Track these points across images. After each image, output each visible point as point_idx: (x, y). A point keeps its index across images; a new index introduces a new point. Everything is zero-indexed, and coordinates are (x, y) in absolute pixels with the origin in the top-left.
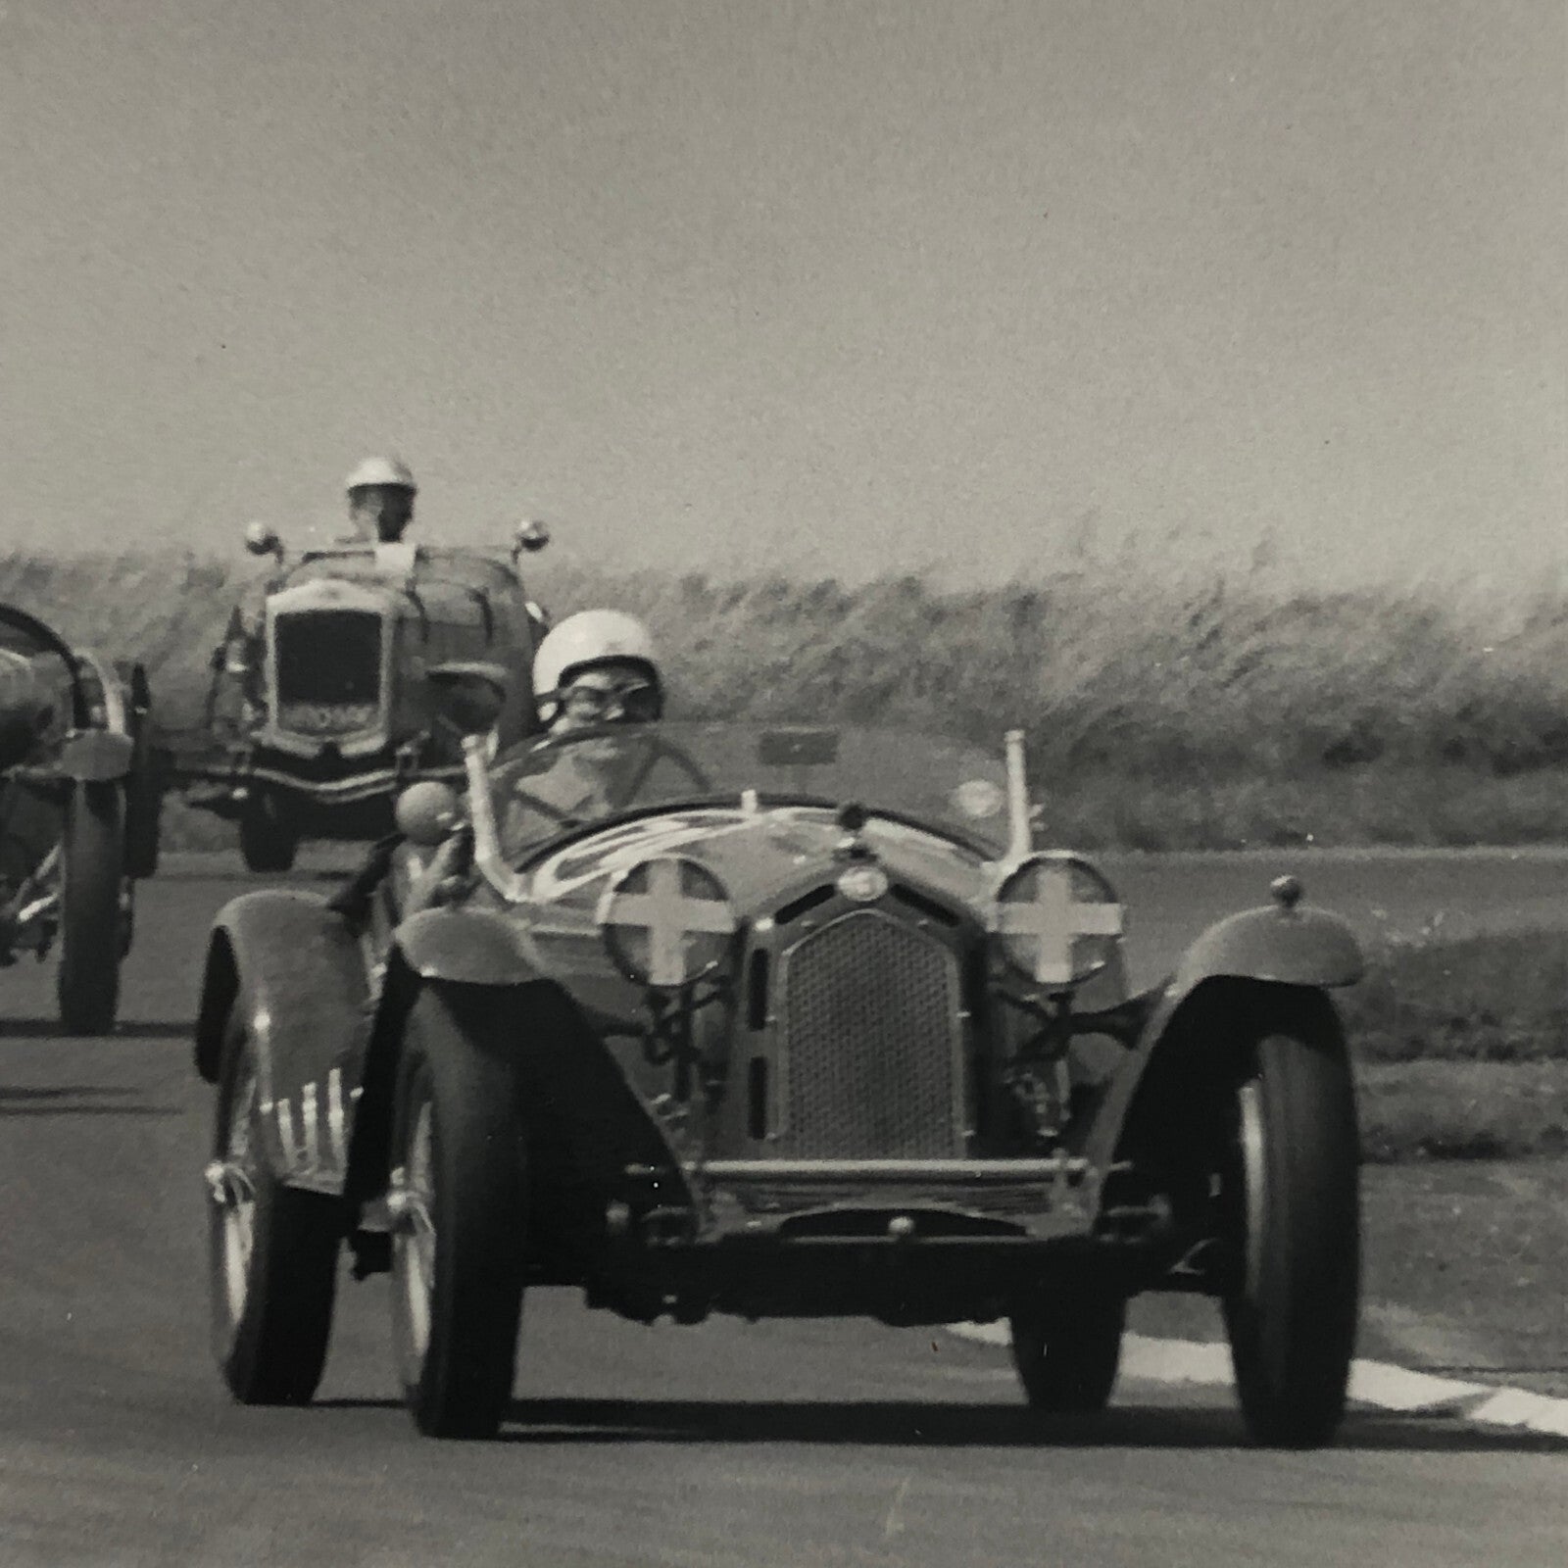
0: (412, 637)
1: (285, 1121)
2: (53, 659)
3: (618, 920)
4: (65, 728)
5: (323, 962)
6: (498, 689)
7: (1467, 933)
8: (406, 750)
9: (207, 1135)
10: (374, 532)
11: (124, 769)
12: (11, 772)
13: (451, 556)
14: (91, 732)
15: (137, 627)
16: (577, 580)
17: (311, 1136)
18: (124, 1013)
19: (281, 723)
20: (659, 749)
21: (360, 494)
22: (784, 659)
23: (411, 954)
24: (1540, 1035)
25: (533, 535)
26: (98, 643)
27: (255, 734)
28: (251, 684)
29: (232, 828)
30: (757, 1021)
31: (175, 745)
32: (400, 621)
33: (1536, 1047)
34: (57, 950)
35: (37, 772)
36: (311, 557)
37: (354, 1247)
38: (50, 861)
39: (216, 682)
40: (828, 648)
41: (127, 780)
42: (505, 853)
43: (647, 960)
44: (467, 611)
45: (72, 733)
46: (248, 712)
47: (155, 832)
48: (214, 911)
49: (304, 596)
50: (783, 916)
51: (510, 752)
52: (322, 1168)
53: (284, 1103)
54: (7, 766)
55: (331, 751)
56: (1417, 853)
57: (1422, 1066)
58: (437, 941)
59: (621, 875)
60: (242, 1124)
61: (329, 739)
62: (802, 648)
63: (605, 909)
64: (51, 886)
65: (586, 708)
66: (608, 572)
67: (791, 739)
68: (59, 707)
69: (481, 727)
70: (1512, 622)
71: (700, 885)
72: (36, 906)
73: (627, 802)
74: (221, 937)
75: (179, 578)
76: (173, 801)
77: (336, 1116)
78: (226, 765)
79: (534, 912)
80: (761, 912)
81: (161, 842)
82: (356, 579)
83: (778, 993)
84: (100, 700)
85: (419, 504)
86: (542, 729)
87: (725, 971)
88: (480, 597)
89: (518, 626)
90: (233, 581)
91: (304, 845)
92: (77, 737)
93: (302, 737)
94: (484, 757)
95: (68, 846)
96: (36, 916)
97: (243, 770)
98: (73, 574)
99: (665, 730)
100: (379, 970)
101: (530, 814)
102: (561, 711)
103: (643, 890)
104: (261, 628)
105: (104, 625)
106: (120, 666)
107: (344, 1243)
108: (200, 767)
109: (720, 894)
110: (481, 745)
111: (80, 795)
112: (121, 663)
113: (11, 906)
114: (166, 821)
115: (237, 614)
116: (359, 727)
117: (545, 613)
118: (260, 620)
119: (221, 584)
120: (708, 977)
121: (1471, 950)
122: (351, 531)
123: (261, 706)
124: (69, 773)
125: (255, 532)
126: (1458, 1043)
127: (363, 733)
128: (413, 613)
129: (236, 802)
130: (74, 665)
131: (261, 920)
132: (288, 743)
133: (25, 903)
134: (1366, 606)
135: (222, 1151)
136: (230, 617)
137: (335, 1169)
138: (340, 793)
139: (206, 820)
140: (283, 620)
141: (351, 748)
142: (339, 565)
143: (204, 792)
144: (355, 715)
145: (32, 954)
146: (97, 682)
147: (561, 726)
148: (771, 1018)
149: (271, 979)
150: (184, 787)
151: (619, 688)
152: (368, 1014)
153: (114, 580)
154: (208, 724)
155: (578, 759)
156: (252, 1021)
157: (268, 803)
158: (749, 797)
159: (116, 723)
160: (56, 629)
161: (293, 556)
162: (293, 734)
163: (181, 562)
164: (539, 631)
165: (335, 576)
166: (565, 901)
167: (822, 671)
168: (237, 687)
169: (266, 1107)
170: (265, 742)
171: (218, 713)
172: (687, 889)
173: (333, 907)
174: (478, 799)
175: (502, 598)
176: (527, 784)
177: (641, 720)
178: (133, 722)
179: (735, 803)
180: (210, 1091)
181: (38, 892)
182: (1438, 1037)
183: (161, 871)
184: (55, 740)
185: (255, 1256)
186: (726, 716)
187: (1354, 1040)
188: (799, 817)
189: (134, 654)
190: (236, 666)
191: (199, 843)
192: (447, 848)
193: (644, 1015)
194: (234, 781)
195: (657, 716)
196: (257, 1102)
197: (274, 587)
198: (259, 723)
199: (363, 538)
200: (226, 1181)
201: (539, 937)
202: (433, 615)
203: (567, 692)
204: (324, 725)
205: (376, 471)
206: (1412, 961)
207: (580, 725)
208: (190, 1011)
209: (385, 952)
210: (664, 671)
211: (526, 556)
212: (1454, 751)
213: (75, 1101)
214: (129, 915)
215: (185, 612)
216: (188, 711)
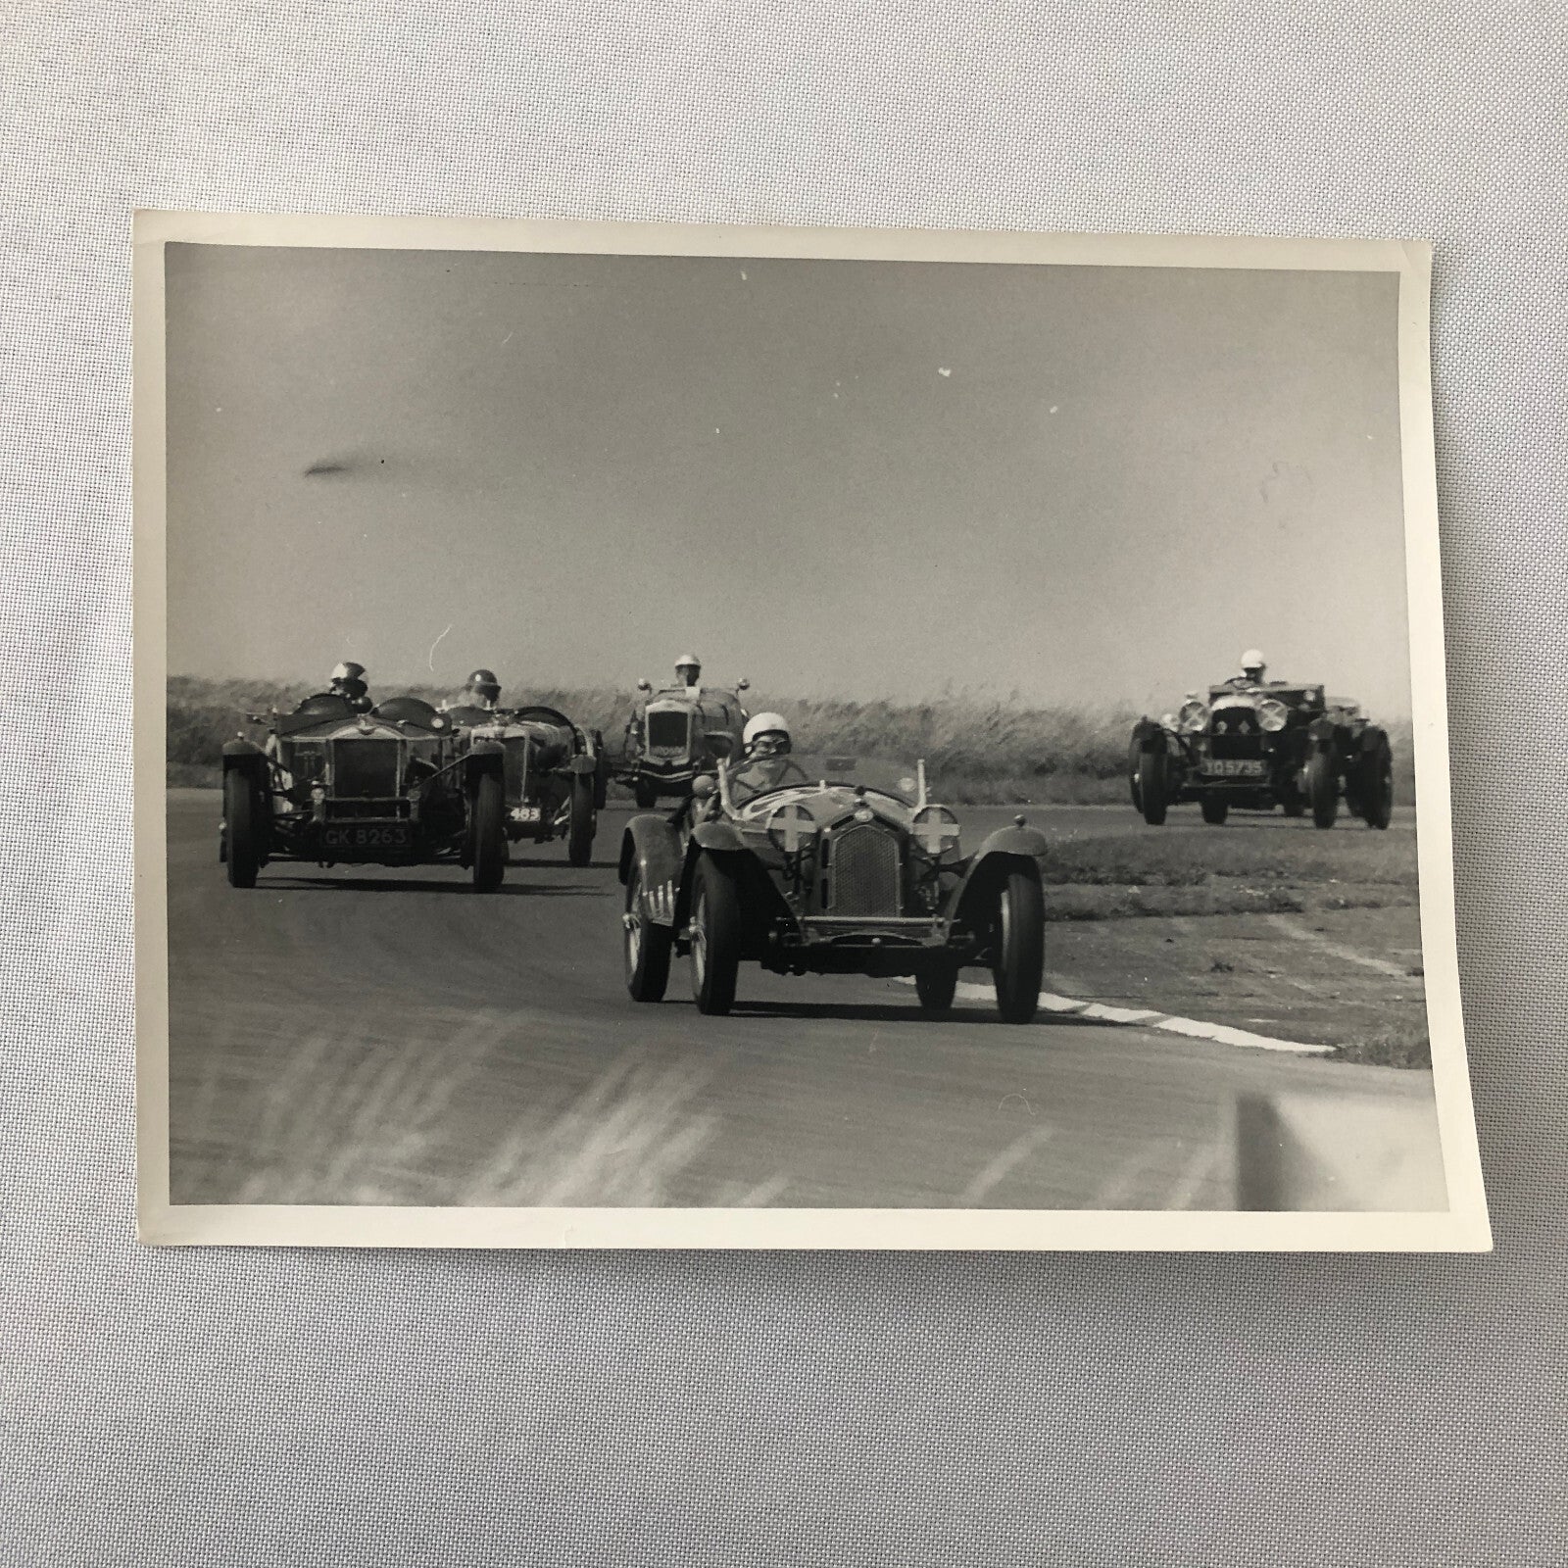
0: (699, 722)
1: (652, 899)
2: (567, 729)
3: (774, 827)
4: (571, 754)
5: (666, 842)
6: (730, 741)
7: (1085, 837)
8: (696, 763)
9: (623, 903)
10: (685, 682)
11: (593, 770)
12: (552, 770)
13: (713, 692)
14: (581, 756)
15: (598, 716)
16: (760, 701)
17: (661, 905)
18: (593, 859)
19: (651, 754)
20: (789, 764)
21: (680, 668)
22: (836, 731)
23: (697, 838)
24: (1112, 875)
25: (744, 684)
26: (584, 722)
27: (641, 757)
28: (640, 738)
29: (632, 792)
30: (825, 866)
31: (612, 760)
32: (694, 716)
33: (1110, 880)
34: (569, 836)
35: (561, 770)
36: (662, 691)
37: (676, 945)
38: (566, 803)
39: (626, 737)
40: (852, 728)
41: (594, 773)
42: (732, 802)
43: (784, 842)
44: (719, 713)
45: (574, 756)
46: (639, 749)
47: (605, 792)
48: (626, 822)
49: (658, 706)
50: (834, 827)
51: (735, 764)
52: (665, 916)
53: (651, 892)
54: (550, 768)
55: (669, 763)
56: (1068, 807)
57: (1070, 887)
58: (709, 834)
59: (775, 811)
60: (636, 900)
61: (668, 759)
62: (843, 727)
63: (769, 823)
64: (567, 812)
65: (763, 749)
66: (771, 698)
67: (838, 761)
68: (569, 747)
69: (724, 756)
70: (1106, 722)
71: (804, 815)
72: (561, 819)
73: (777, 783)
74: (628, 832)
75: (614, 699)
76: (611, 781)
77: (670, 898)
78: (630, 768)
79: (743, 824)
80: (826, 825)
81: (607, 796)
82: (678, 700)
83: (832, 854)
84: (585, 744)
85: (702, 672)
86: (746, 756)
87: (814, 846)
88: (724, 707)
89: (738, 718)
90: (634, 699)
91: (659, 798)
92: (576, 757)
93: (658, 758)
94: (725, 767)
95: (573, 797)
96: (561, 823)
97: (636, 770)
98: (574, 698)
99: (791, 757)
100: (686, 844)
101: (742, 788)
102: (753, 750)
103: (783, 816)
104: (644, 718)
105: (586, 716)
106: (592, 731)
107: (673, 944)
108: (620, 769)
109: (811, 819)
110: (724, 761)
111: (577, 778)
113: (552, 819)
114: (608, 789)
115: (635, 712)
116: (679, 755)
117: (747, 712)
118: (643, 714)
119: (629, 701)
120: (806, 849)
121: (1088, 843)
122: (677, 682)
123: (643, 747)
124: (573, 770)
125: (641, 682)
126: (1081, 877)
127: (681, 757)
128: (699, 713)
129: (636, 782)
130: (575, 731)
131: (640, 825)
132: (653, 760)
133: (557, 818)
134: (1052, 715)
135: (629, 910)
136: (632, 713)
137: (670, 917)
138: (675, 778)
139: (623, 789)
140: (652, 715)
141: (676, 763)
142: (670, 695)
143: (622, 778)
144: (678, 750)
145: (559, 836)
146: (583, 737)
147: (753, 755)
148: (829, 864)
149: (646, 847)
150: (615, 777)
151: (774, 741)
152: (682, 861)
153: (590, 699)
154: (624, 752)
155: (759, 768)
156: (640, 863)
157: (646, 782)
158: (822, 782)
159: (590, 752)
160: (568, 717)
161: (655, 691)
162: (655, 757)
163: (614, 693)
164: (745, 720)
165: (671, 699)
166: (754, 820)
167: (850, 736)
168: (635, 739)
169: (645, 894)
170: (645, 760)
171: (628, 749)
172: (799, 817)
173: (669, 821)
174: (722, 782)
175: (732, 707)
176: (740, 777)
177: (782, 753)
178: (596, 752)
179: (818, 785)
180: (624, 888)
181: (562, 814)
182: (1074, 875)
183: (607, 807)
184: (568, 758)
185: (641, 948)
186: (815, 752)
187: (1044, 876)
188: (841, 790)
189: (596, 727)
190: (634, 732)
191: (620, 797)
192: (712, 799)
193: (783, 863)
194: (633, 774)
195: (789, 752)
196: (641, 892)
197: (648, 703)
198: (643, 753)
199: (681, 685)
200: (630, 921)
201: (744, 833)
202: (706, 713)
203: (756, 743)
204: (666, 754)
205: (686, 660)
206: (1067, 848)
207: (760, 755)
208: (617, 859)
209: (688, 838)
210: (791, 735)
211: (741, 692)
212: (1083, 770)
213: (574, 891)
214: (595, 823)
215: (616, 712)
216: (616, 748)
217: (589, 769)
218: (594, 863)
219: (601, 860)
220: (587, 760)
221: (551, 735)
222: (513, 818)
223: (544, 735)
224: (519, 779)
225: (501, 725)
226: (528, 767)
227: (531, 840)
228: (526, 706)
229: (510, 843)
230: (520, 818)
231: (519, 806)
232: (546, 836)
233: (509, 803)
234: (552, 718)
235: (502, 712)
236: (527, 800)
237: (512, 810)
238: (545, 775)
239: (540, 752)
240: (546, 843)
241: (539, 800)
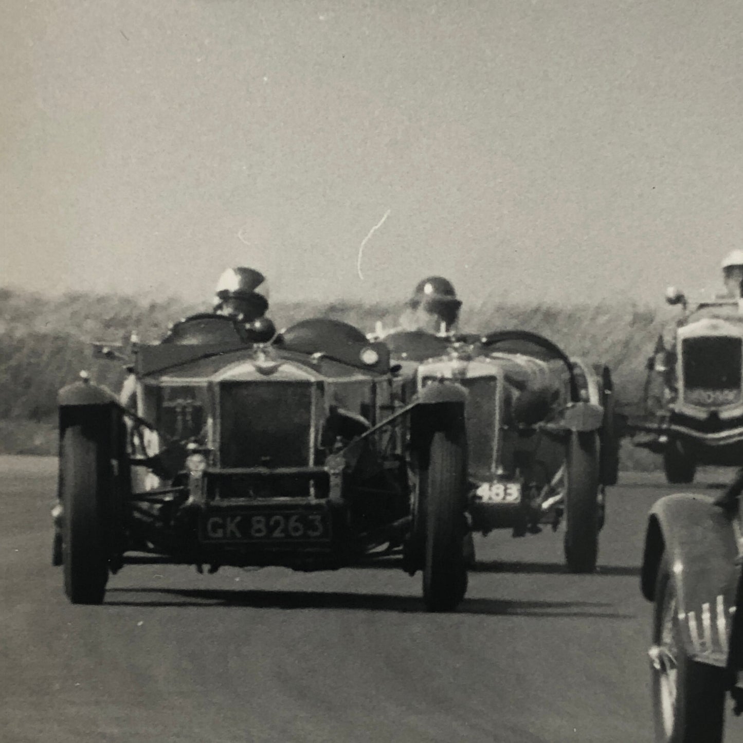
1: (693, 624)
2: (560, 363)
4: (566, 402)
9: (649, 631)
10: (738, 292)
11: (598, 425)
12: (536, 426)
14: (581, 404)
15: (605, 345)
17: (708, 632)
18: (601, 561)
19: (686, 399)
21: (729, 270)
26: (584, 354)
27: (671, 406)
28: (669, 378)
29: (659, 459)
31: (627, 411)
34: (563, 525)
35: (551, 426)
36: (702, 306)
37: (734, 696)
38: (558, 476)
39: (649, 376)
41: (601, 431)
45: (570, 404)
46: (667, 393)
47: (616, 461)
48: (650, 505)
49: (698, 328)
52: (713, 652)
53: (692, 614)
54: (535, 422)
55: (714, 416)
60: (668, 625)
61: (713, 409)
64: (560, 489)
68: (563, 391)
72: (551, 501)
74: (654, 521)
75: (629, 318)
76: (626, 442)
77: (722, 622)
78: (655, 423)
81: (620, 466)
82: (727, 319)
84: (585, 386)
90: (658, 319)
91: (700, 468)
92: (573, 407)
93: (697, 407)
95: (569, 466)
96: (552, 507)
97: (665, 426)
98: (570, 317)
104: (674, 346)
105: (587, 344)
106: (596, 367)
107: (728, 694)
108: (640, 424)
111: (574, 438)
112: (597, 365)
113: (538, 500)
114: (622, 454)
115: (661, 338)
116: (729, 402)
118: (674, 341)
119: (652, 321)
122: (724, 291)
123: (674, 390)
124: (568, 426)
125: (671, 292)
127: (733, 405)
129: (662, 444)
130: (571, 367)
131: (675, 511)
132: (690, 411)
133: (546, 499)
135: (658, 640)
136: (656, 339)
137: (721, 652)
139: (644, 453)
140: (686, 342)
141: (727, 414)
143: (644, 438)
144: (727, 395)
145: (549, 527)
146: (584, 377)
149: (682, 544)
150: (632, 436)
152: (737, 565)
153: (593, 319)
154: (645, 399)
156: (673, 568)
157: (679, 444)
159: (594, 399)
160: (561, 346)
161: (692, 305)
162: (693, 406)
163: (630, 309)
165: (717, 317)
168: (660, 379)
169: (682, 616)
170: (677, 411)
171: (651, 393)
173: (717, 504)
178: (604, 399)
180: (650, 606)
181: (552, 492)
183: (621, 482)
184: (560, 409)
185: (678, 700)
189: (603, 361)
190: (660, 368)
191: (640, 467)
194: (660, 432)
196: (676, 613)
197: (681, 323)
198: (673, 400)
199: (732, 296)
200: (661, 658)
204: (710, 401)
205: (738, 258)
208: (638, 561)
213: (575, 610)
214: (603, 507)
215: (632, 338)
216: (633, 393)
217: (593, 424)
218: (602, 567)
219: (614, 563)
220: (592, 411)
221: (534, 373)
222: (480, 498)
223: (526, 373)
224: (488, 439)
225: (461, 358)
226: (504, 420)
227: (507, 532)
228: (499, 330)
229: (477, 536)
230: (490, 498)
231: (490, 480)
232: (529, 525)
233: (475, 476)
234: (537, 348)
235: (463, 339)
236: (500, 472)
237: (477, 487)
238: (527, 433)
239: (519, 399)
240: (529, 536)
241: (518, 471)
